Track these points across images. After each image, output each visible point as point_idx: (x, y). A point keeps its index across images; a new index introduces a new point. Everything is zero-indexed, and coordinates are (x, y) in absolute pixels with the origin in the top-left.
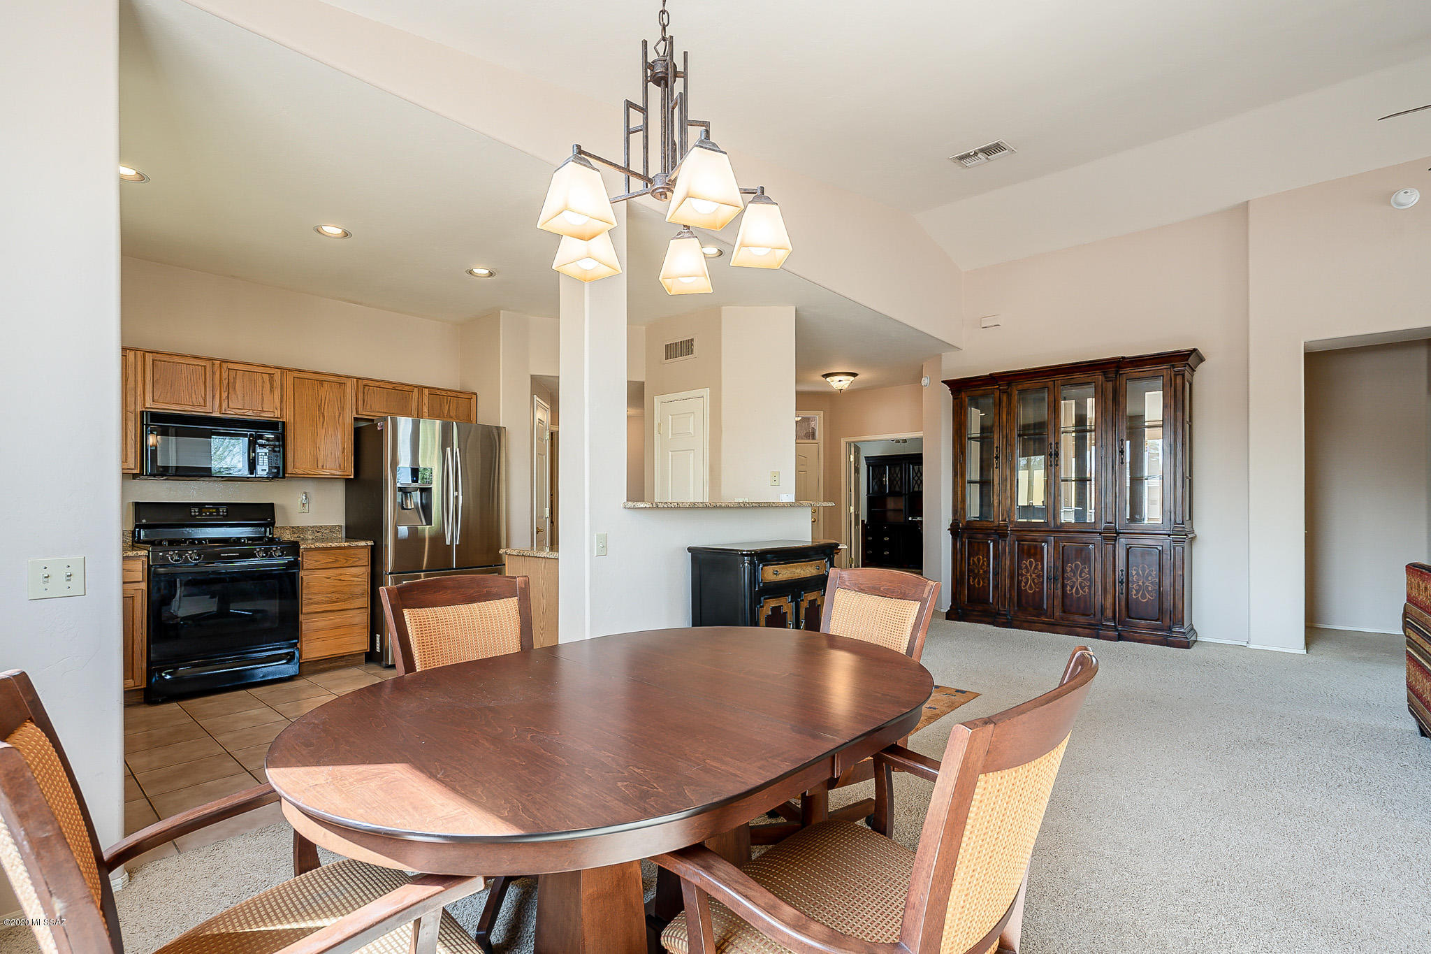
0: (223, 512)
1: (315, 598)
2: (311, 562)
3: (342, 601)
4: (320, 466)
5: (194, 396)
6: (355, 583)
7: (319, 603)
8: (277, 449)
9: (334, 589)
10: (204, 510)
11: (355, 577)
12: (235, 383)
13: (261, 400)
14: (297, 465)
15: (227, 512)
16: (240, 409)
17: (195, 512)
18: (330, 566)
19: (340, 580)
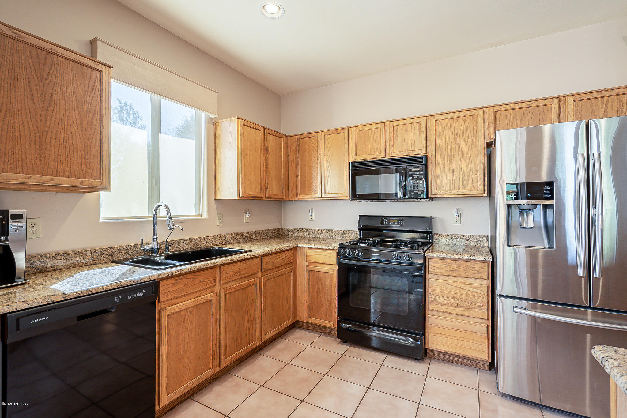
0: (401, 222)
1: (439, 299)
2: (435, 268)
3: (462, 307)
4: (457, 188)
5: (375, 148)
6: (473, 294)
7: (441, 304)
8: (421, 177)
9: (455, 296)
10: (391, 221)
11: (474, 288)
12: (397, 134)
13: (413, 142)
14: (438, 188)
15: (403, 222)
16: (400, 152)
17: (386, 222)
18: (451, 274)
19: (460, 288)
